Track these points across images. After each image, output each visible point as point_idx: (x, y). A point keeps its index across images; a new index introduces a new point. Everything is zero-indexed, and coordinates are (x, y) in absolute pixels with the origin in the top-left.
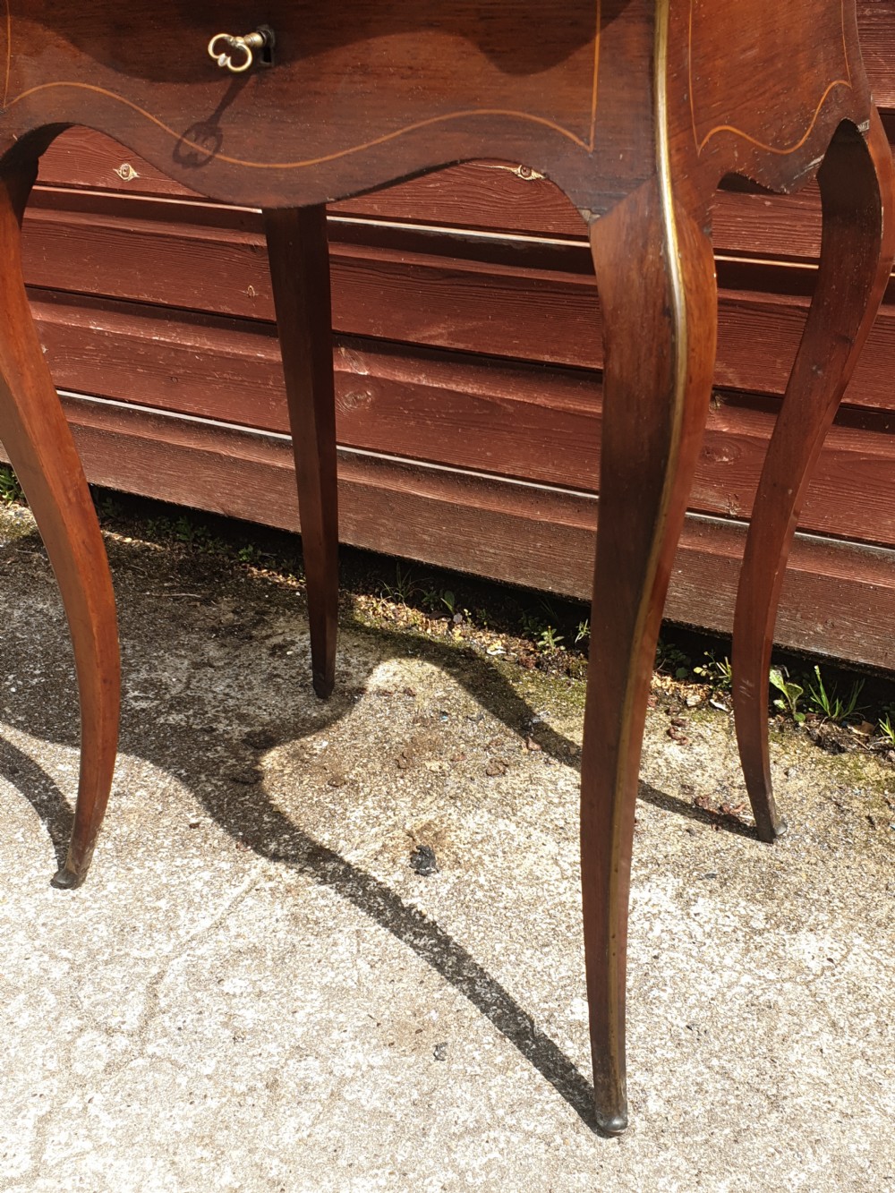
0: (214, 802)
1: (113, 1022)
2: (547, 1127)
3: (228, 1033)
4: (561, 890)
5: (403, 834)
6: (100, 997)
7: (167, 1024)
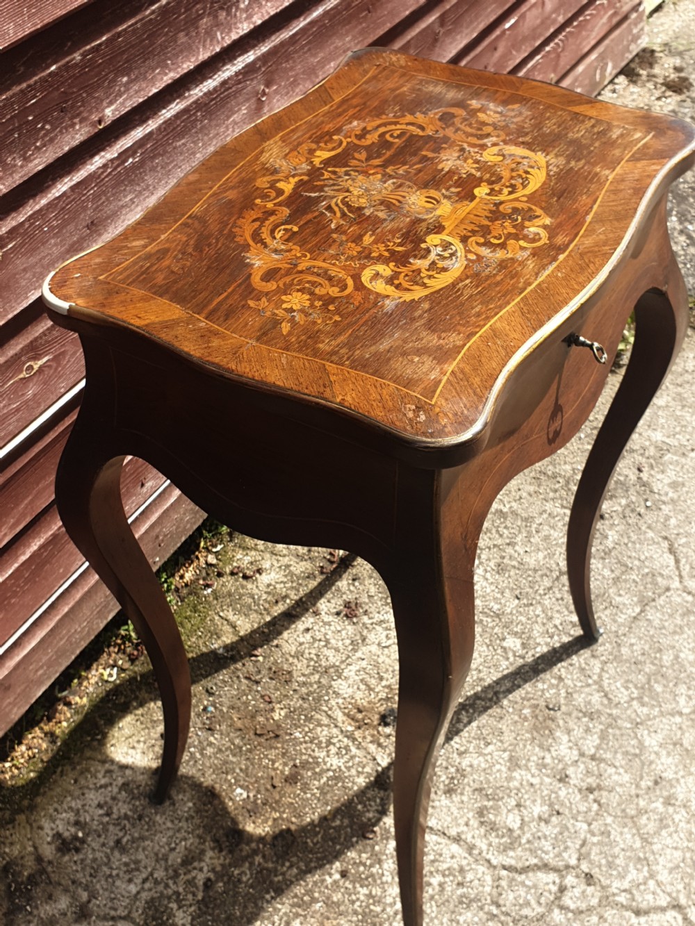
2: (596, 663)
5: (361, 731)
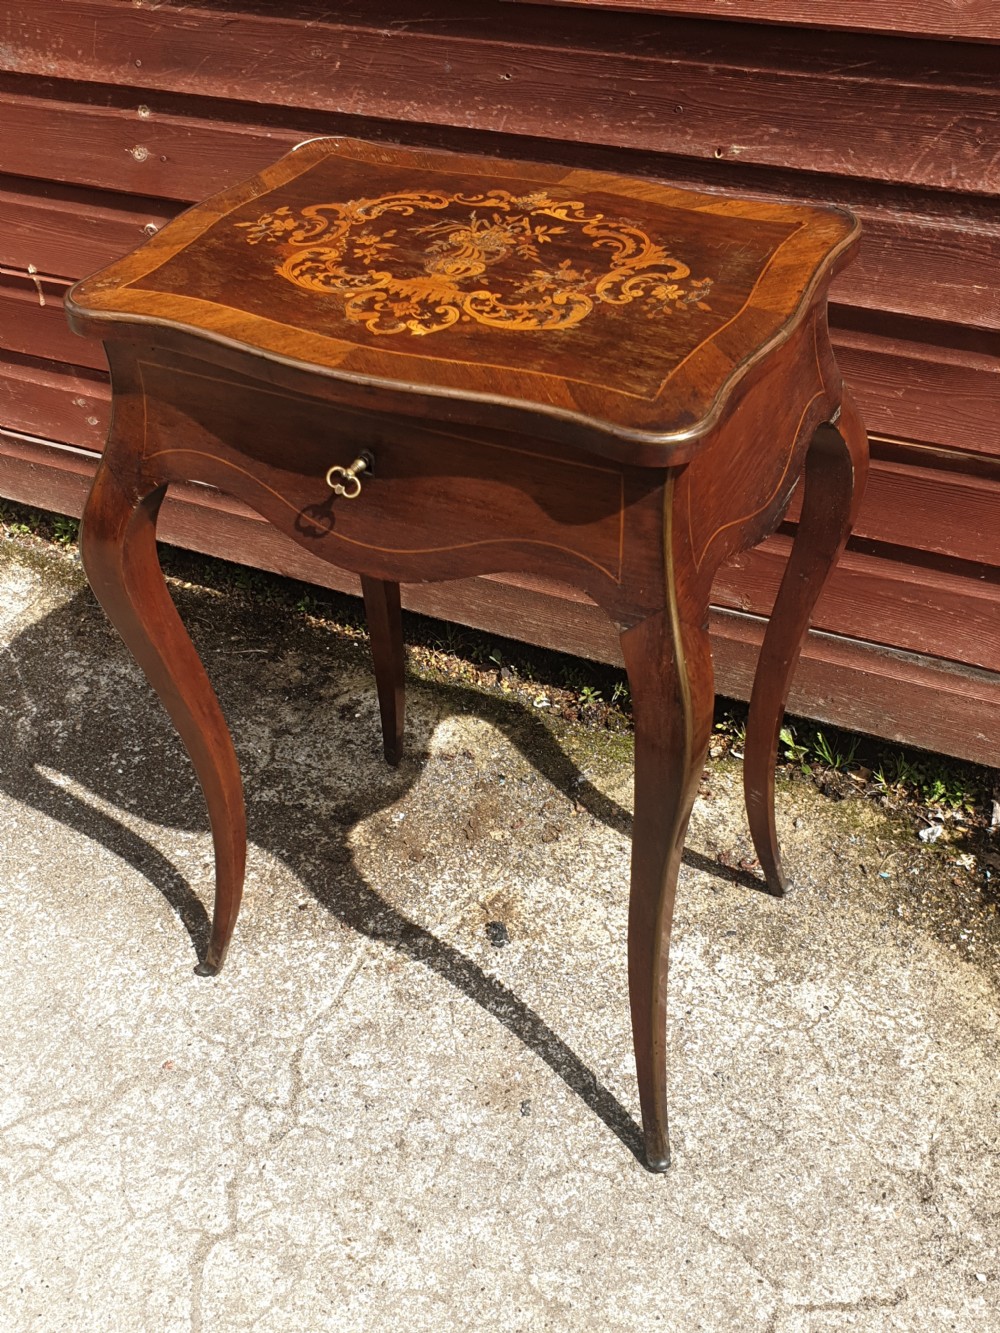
0: (316, 882)
1: (269, 1098)
2: (610, 1166)
3: (360, 1102)
4: (611, 954)
5: (478, 907)
6: (254, 1076)
7: (312, 1097)
